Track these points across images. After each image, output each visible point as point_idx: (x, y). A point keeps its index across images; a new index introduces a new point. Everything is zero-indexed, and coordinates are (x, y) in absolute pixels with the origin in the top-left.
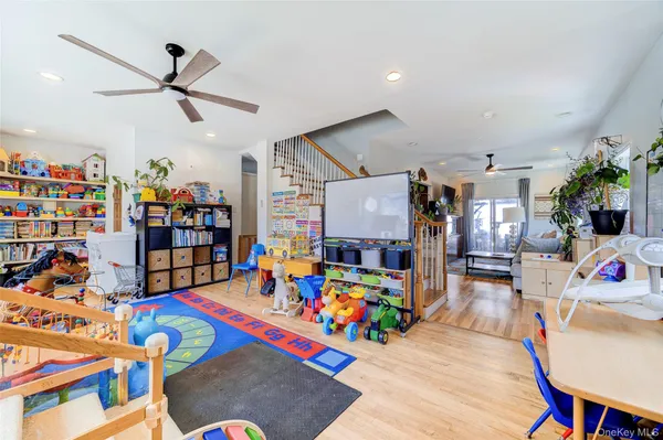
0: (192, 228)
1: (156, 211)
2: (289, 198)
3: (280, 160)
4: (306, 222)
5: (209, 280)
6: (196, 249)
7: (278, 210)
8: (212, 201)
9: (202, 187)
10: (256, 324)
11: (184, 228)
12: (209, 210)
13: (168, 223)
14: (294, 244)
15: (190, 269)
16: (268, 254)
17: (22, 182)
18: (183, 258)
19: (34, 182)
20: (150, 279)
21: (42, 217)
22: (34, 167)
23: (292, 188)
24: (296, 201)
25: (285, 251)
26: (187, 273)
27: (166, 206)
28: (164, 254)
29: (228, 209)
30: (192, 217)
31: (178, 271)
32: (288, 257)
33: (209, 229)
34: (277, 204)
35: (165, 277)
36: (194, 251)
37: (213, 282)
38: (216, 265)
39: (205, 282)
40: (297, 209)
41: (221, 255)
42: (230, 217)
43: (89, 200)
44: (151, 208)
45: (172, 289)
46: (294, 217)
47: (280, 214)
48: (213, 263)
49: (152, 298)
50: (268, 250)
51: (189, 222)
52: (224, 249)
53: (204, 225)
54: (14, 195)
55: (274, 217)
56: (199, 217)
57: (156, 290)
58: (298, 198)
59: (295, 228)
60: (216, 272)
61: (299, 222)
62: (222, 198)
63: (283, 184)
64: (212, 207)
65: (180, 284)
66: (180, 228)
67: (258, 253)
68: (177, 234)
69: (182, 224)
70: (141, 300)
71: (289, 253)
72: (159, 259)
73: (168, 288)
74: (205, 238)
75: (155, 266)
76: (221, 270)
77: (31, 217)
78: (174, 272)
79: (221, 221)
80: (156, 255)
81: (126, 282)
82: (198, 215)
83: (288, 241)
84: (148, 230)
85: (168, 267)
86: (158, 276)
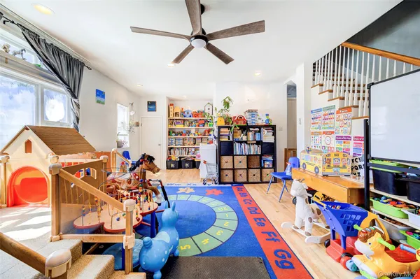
0: (246, 142)
1: (225, 131)
2: (328, 114)
3: (319, 78)
4: (348, 138)
5: (259, 180)
6: (249, 156)
7: (316, 126)
8: (260, 123)
9: (252, 112)
10: (274, 236)
11: (241, 142)
12: (257, 129)
13: (231, 139)
14: (327, 161)
15: (246, 171)
16: (301, 167)
17: (184, 120)
18: (241, 162)
19: (188, 120)
20: (221, 173)
21: (191, 136)
22: (188, 113)
23: (332, 103)
24: (336, 116)
25: (316, 168)
26: (244, 173)
27: (230, 128)
28: (229, 158)
29: (273, 128)
30: (246, 135)
31: (238, 171)
32: (320, 174)
33: (258, 143)
34: (315, 121)
35: (230, 173)
36: (247, 158)
37: (262, 182)
38: (264, 170)
39: (256, 181)
40: (337, 124)
41: (268, 163)
42: (274, 134)
43: (207, 127)
44: (222, 130)
45: (234, 182)
46: (333, 132)
47: (318, 130)
48: (262, 168)
49: (222, 185)
50: (301, 164)
51: (245, 138)
52: (271, 158)
53: (255, 140)
54: (181, 126)
55: (313, 133)
56: (251, 135)
57: (225, 181)
58: (338, 112)
59: (335, 144)
60: (264, 175)
61: (339, 138)
62: (268, 120)
63: (321, 101)
64: (260, 127)
65: (239, 179)
66: (238, 142)
67: (294, 165)
68: (237, 146)
69: (240, 140)
70: (217, 185)
71: (321, 170)
72: (227, 161)
73: (232, 181)
74: (256, 150)
75: (224, 165)
76: (268, 174)
77: (187, 136)
78: (235, 171)
79: (267, 137)
80: (225, 159)
81: (210, 174)
82: (250, 133)
83: (320, 157)
84: (220, 143)
85: (232, 167)
86: (226, 172)
